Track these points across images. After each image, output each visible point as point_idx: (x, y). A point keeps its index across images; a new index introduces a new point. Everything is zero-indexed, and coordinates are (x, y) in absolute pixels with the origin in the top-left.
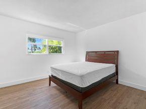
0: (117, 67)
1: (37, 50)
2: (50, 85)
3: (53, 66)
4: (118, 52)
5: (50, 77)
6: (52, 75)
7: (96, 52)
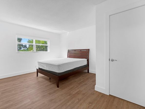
0: (88, 61)
1: (22, 49)
2: (37, 76)
3: (40, 61)
4: (89, 50)
5: (37, 70)
6: (39, 68)
7: (75, 50)
